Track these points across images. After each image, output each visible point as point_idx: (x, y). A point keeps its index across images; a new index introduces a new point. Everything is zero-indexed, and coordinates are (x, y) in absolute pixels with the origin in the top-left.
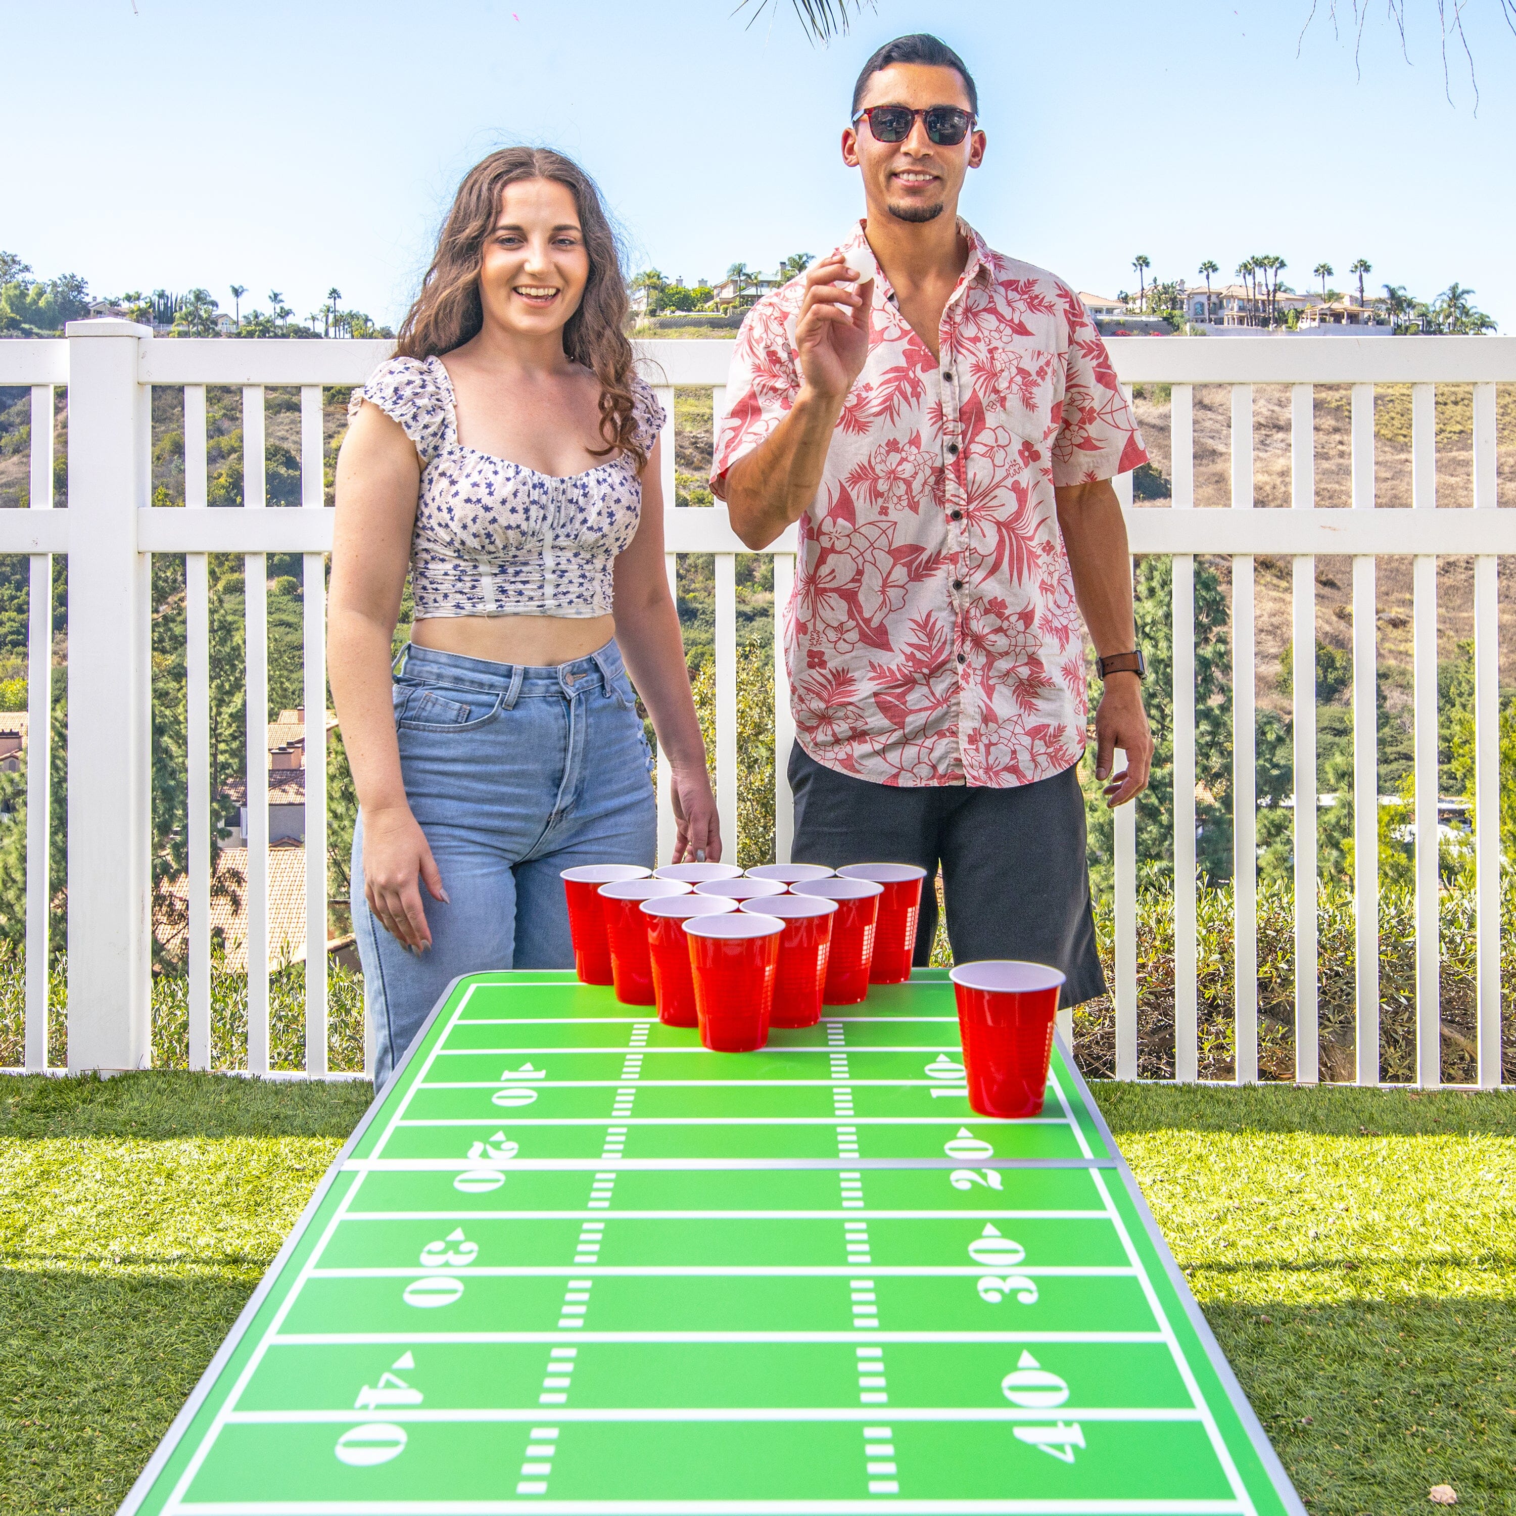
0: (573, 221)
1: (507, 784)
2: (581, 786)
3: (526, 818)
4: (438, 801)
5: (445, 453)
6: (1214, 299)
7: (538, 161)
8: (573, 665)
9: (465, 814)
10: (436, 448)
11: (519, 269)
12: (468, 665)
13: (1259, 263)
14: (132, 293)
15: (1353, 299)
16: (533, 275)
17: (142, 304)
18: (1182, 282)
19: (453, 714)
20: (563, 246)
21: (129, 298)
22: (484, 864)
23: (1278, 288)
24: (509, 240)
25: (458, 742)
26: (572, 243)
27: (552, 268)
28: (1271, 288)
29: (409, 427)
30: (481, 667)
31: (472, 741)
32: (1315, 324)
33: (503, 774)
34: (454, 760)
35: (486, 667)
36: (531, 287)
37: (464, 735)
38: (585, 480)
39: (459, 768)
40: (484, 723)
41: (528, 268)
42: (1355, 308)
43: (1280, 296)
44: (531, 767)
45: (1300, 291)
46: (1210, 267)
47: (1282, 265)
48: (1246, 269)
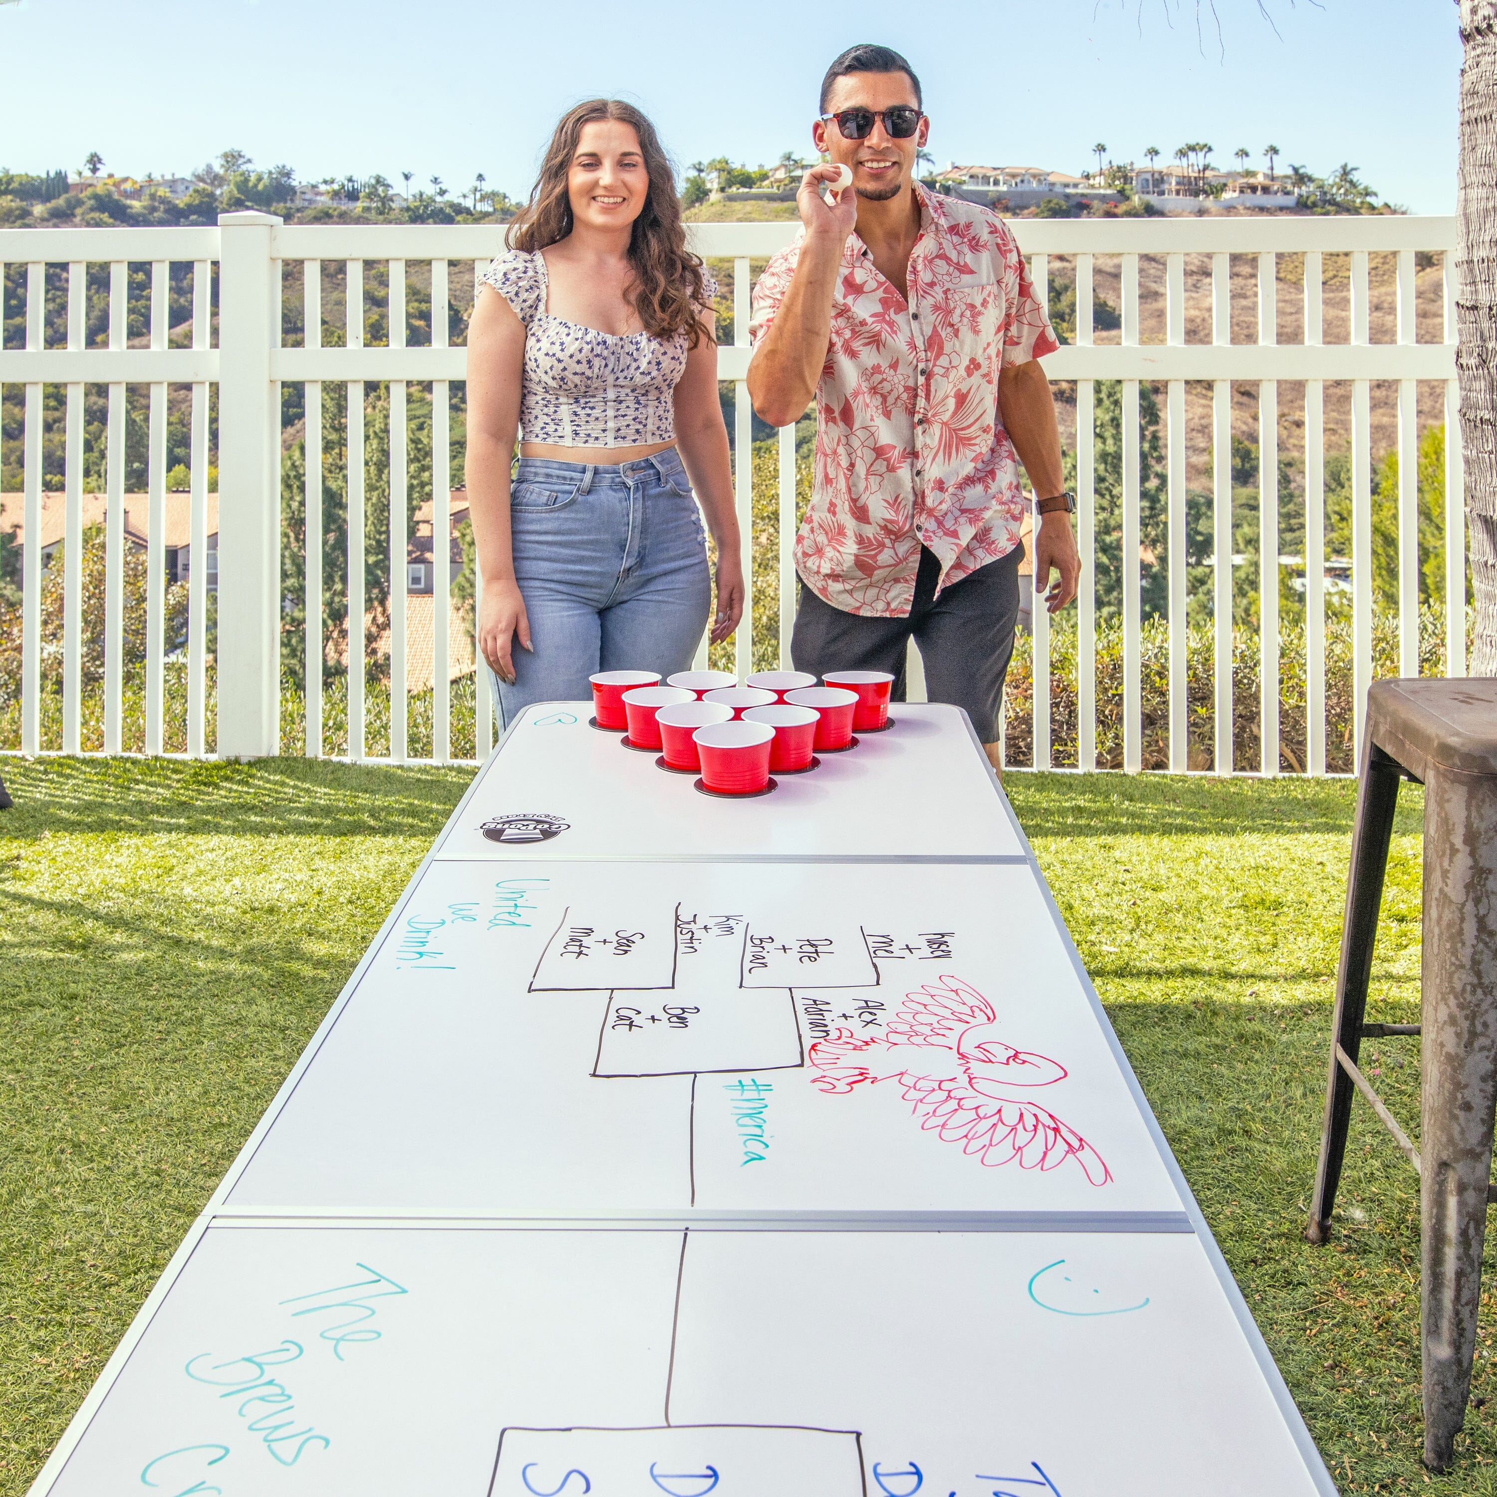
0: (636, 149)
1: (585, 550)
2: (642, 552)
3: (601, 574)
4: (535, 562)
5: (536, 319)
6: (1157, 176)
7: (611, 108)
8: (633, 464)
9: (555, 571)
10: (531, 316)
11: (595, 184)
12: (555, 466)
13: (1192, 148)
14: (328, 178)
15: (1265, 175)
16: (605, 188)
17: (336, 187)
18: (1132, 164)
19: (544, 499)
20: (627, 168)
21: (325, 182)
22: (569, 609)
23: (1206, 168)
24: (588, 165)
25: (548, 520)
26: (634, 165)
27: (619, 184)
28: (1201, 168)
29: (512, 301)
30: (564, 466)
31: (558, 518)
32: (1236, 194)
33: (582, 542)
34: (546, 533)
35: (569, 467)
36: (605, 196)
37: (552, 515)
38: (639, 338)
39: (549, 538)
40: (566, 506)
41: (602, 183)
42: (1267, 182)
43: (1208, 174)
44: (604, 537)
45: (1224, 170)
46: (1154, 152)
47: (1210, 149)
48: (1182, 153)
